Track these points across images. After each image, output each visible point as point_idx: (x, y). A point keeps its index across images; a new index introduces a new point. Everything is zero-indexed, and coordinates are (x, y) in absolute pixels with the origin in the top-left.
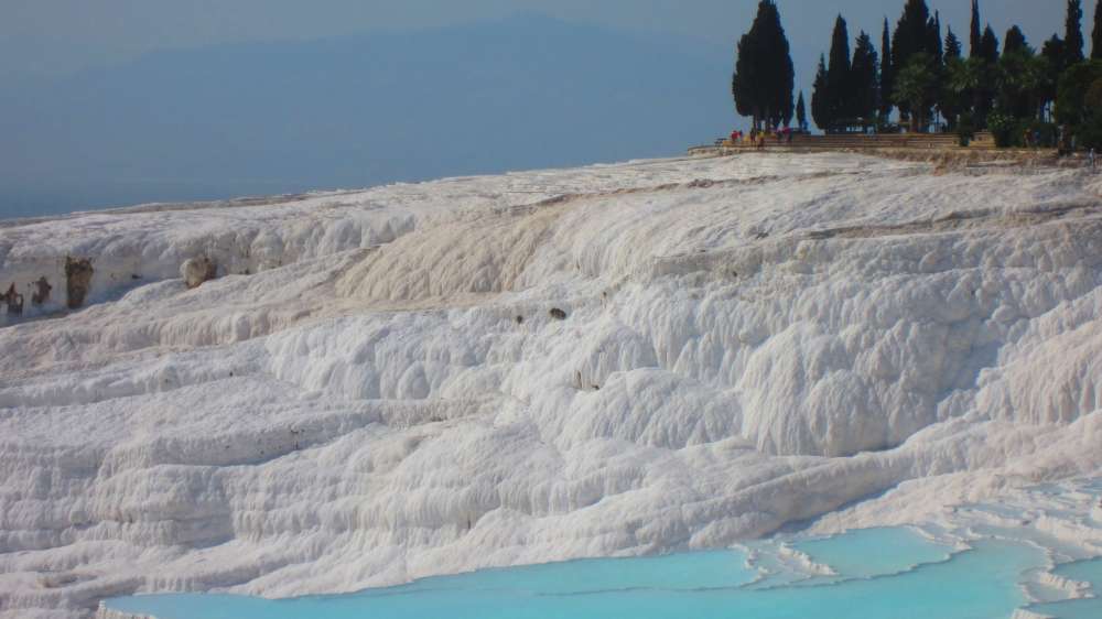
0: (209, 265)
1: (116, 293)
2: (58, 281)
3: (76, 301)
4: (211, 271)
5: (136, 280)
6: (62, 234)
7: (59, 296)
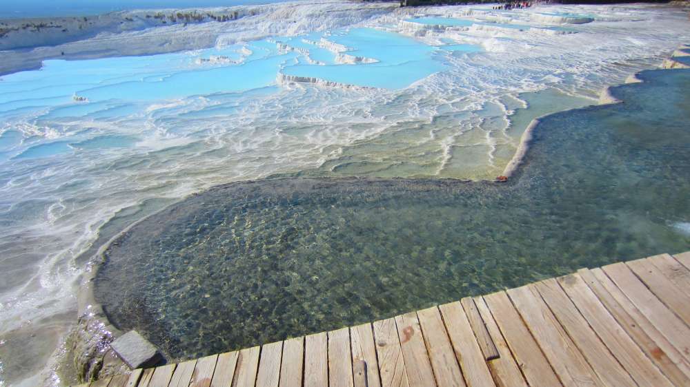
0: (254, 13)
1: (241, 17)
2: (233, 15)
3: (236, 18)
4: (254, 14)
5: (244, 15)
6: (234, 8)
7: (234, 17)
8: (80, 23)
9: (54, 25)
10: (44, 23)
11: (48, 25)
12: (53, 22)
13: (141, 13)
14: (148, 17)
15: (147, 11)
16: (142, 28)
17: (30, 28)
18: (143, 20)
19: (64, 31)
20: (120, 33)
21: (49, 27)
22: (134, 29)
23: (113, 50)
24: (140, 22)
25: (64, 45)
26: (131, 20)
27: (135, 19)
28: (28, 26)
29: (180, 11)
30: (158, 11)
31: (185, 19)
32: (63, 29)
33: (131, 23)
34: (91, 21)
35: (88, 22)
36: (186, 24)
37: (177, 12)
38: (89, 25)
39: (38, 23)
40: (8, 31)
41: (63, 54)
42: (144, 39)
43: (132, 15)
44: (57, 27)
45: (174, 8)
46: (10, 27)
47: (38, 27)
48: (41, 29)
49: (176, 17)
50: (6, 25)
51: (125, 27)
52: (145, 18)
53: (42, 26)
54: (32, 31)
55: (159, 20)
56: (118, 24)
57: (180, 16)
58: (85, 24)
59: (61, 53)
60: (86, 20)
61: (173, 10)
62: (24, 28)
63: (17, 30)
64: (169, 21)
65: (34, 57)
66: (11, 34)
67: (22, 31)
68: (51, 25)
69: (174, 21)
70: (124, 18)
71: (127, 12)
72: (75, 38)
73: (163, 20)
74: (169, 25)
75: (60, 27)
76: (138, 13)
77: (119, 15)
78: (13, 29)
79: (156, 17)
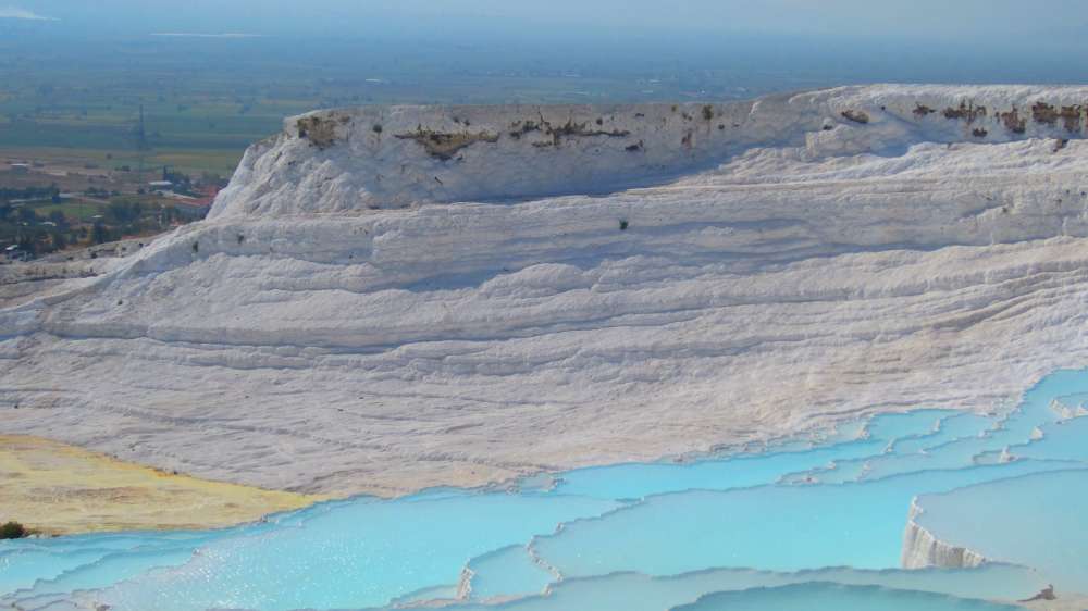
8: (689, 125)
9: (604, 128)
10: (579, 120)
11: (587, 129)
12: (604, 119)
13: (901, 97)
14: (922, 110)
15: (919, 91)
16: (897, 148)
17: (532, 137)
18: (900, 119)
19: (633, 148)
20: (819, 159)
21: (590, 134)
22: (869, 151)
23: (792, 222)
24: (893, 130)
25: (625, 196)
26: (862, 121)
27: (873, 118)
28: (528, 128)
29: (1044, 94)
30: (957, 94)
31: (1060, 123)
32: (635, 141)
33: (861, 131)
34: (727, 121)
35: (715, 122)
36: (1063, 143)
37: (1034, 99)
38: (715, 132)
39: (557, 122)
40: (466, 142)
41: (624, 226)
42: (910, 188)
43: (868, 104)
44: (615, 134)
45: (1024, 82)
46: (474, 130)
47: (558, 133)
48: (563, 139)
49: (1025, 115)
50: (467, 124)
51: (838, 146)
52: (909, 114)
53: (569, 130)
54: (536, 145)
55: (961, 122)
56: (816, 130)
57: (1042, 113)
58: (703, 129)
59: (617, 225)
60: (708, 114)
61: (1020, 89)
62: (515, 135)
63: (495, 140)
64: (996, 128)
65: (533, 234)
66: (472, 154)
67: (507, 144)
68: (595, 128)
69: (1016, 130)
70: (838, 112)
71: (852, 92)
72: (664, 173)
73: (976, 125)
74: (995, 143)
75: (624, 134)
76: (890, 96)
77: (818, 100)
78: (482, 137)
79: (950, 114)
